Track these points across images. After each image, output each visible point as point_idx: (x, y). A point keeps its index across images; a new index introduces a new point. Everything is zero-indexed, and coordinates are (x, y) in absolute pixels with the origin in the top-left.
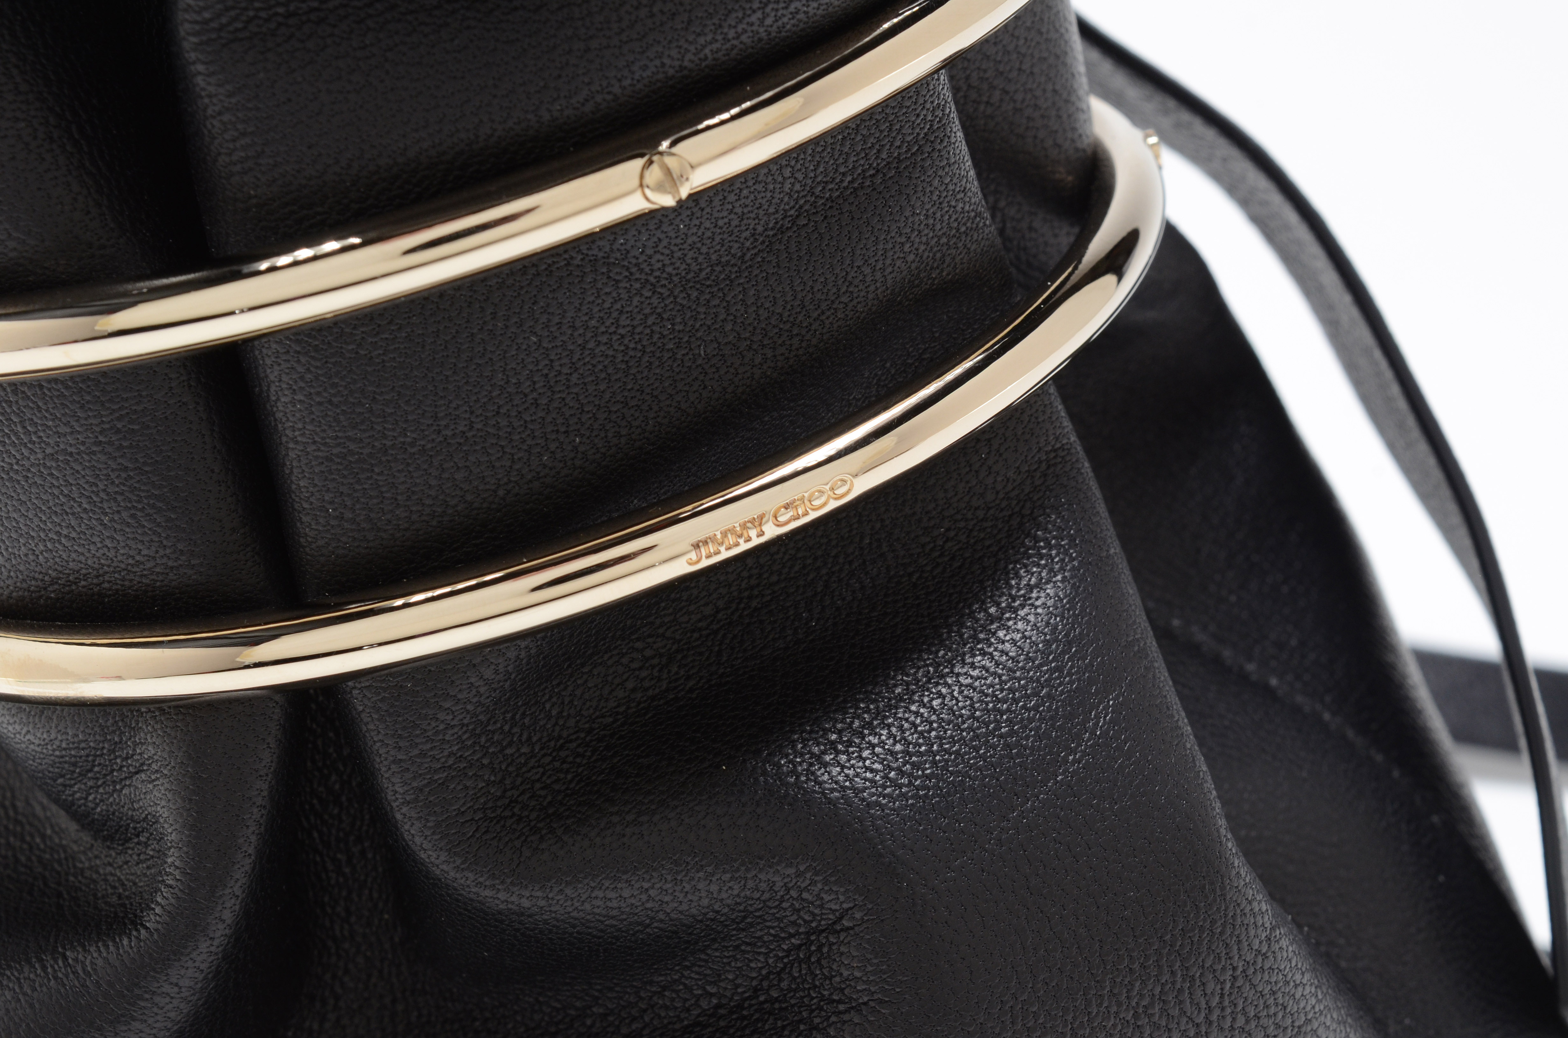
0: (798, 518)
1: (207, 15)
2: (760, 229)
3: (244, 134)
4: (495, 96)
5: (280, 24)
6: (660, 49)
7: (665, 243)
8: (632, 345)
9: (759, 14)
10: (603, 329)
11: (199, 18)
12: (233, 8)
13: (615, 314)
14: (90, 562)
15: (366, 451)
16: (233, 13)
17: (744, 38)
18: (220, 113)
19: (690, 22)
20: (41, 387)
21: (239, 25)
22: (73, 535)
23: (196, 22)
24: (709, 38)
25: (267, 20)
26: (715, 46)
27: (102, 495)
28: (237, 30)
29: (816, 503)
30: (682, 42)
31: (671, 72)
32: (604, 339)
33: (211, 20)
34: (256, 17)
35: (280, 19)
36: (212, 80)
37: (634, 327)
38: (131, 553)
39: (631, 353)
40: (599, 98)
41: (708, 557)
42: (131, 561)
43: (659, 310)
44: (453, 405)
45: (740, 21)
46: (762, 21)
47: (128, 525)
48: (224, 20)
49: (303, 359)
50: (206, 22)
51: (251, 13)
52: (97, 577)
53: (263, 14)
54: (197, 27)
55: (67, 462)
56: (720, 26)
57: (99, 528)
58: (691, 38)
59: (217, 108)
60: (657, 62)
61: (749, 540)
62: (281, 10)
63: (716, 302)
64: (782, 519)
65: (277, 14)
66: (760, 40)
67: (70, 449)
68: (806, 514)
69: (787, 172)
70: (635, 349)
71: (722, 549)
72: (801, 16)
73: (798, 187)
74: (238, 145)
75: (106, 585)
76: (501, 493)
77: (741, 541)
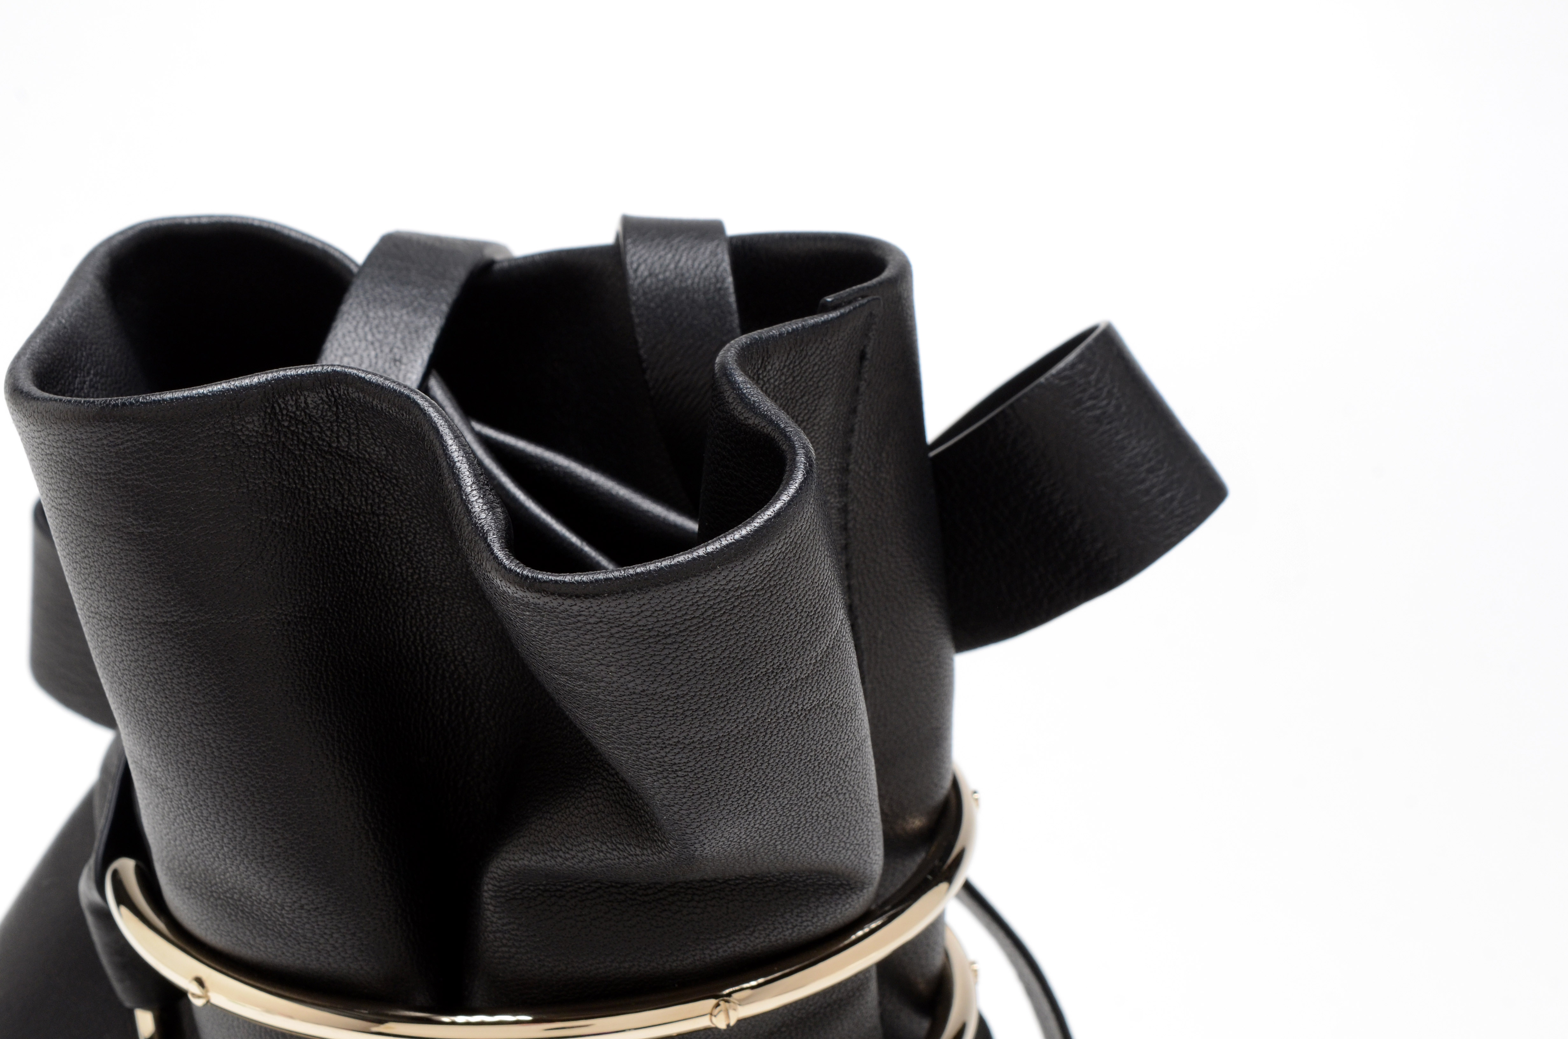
1: (503, 884)
4: (644, 954)
5: (539, 894)
6: (735, 943)
9: (790, 931)
11: (498, 884)
12: (517, 883)
16: (516, 885)
18: (495, 932)
19: (754, 931)
21: (518, 891)
23: (495, 885)
24: (762, 940)
25: (533, 891)
26: (764, 944)
28: (516, 894)
30: (747, 941)
33: (504, 887)
34: (528, 889)
35: (540, 892)
36: (496, 915)
40: (697, 963)
45: (780, 933)
48: (511, 888)
50: (501, 887)
51: (526, 887)
53: (532, 888)
54: (496, 888)
58: (752, 939)
59: (494, 929)
60: (732, 949)
62: (541, 887)
65: (539, 889)
74: (500, 950)
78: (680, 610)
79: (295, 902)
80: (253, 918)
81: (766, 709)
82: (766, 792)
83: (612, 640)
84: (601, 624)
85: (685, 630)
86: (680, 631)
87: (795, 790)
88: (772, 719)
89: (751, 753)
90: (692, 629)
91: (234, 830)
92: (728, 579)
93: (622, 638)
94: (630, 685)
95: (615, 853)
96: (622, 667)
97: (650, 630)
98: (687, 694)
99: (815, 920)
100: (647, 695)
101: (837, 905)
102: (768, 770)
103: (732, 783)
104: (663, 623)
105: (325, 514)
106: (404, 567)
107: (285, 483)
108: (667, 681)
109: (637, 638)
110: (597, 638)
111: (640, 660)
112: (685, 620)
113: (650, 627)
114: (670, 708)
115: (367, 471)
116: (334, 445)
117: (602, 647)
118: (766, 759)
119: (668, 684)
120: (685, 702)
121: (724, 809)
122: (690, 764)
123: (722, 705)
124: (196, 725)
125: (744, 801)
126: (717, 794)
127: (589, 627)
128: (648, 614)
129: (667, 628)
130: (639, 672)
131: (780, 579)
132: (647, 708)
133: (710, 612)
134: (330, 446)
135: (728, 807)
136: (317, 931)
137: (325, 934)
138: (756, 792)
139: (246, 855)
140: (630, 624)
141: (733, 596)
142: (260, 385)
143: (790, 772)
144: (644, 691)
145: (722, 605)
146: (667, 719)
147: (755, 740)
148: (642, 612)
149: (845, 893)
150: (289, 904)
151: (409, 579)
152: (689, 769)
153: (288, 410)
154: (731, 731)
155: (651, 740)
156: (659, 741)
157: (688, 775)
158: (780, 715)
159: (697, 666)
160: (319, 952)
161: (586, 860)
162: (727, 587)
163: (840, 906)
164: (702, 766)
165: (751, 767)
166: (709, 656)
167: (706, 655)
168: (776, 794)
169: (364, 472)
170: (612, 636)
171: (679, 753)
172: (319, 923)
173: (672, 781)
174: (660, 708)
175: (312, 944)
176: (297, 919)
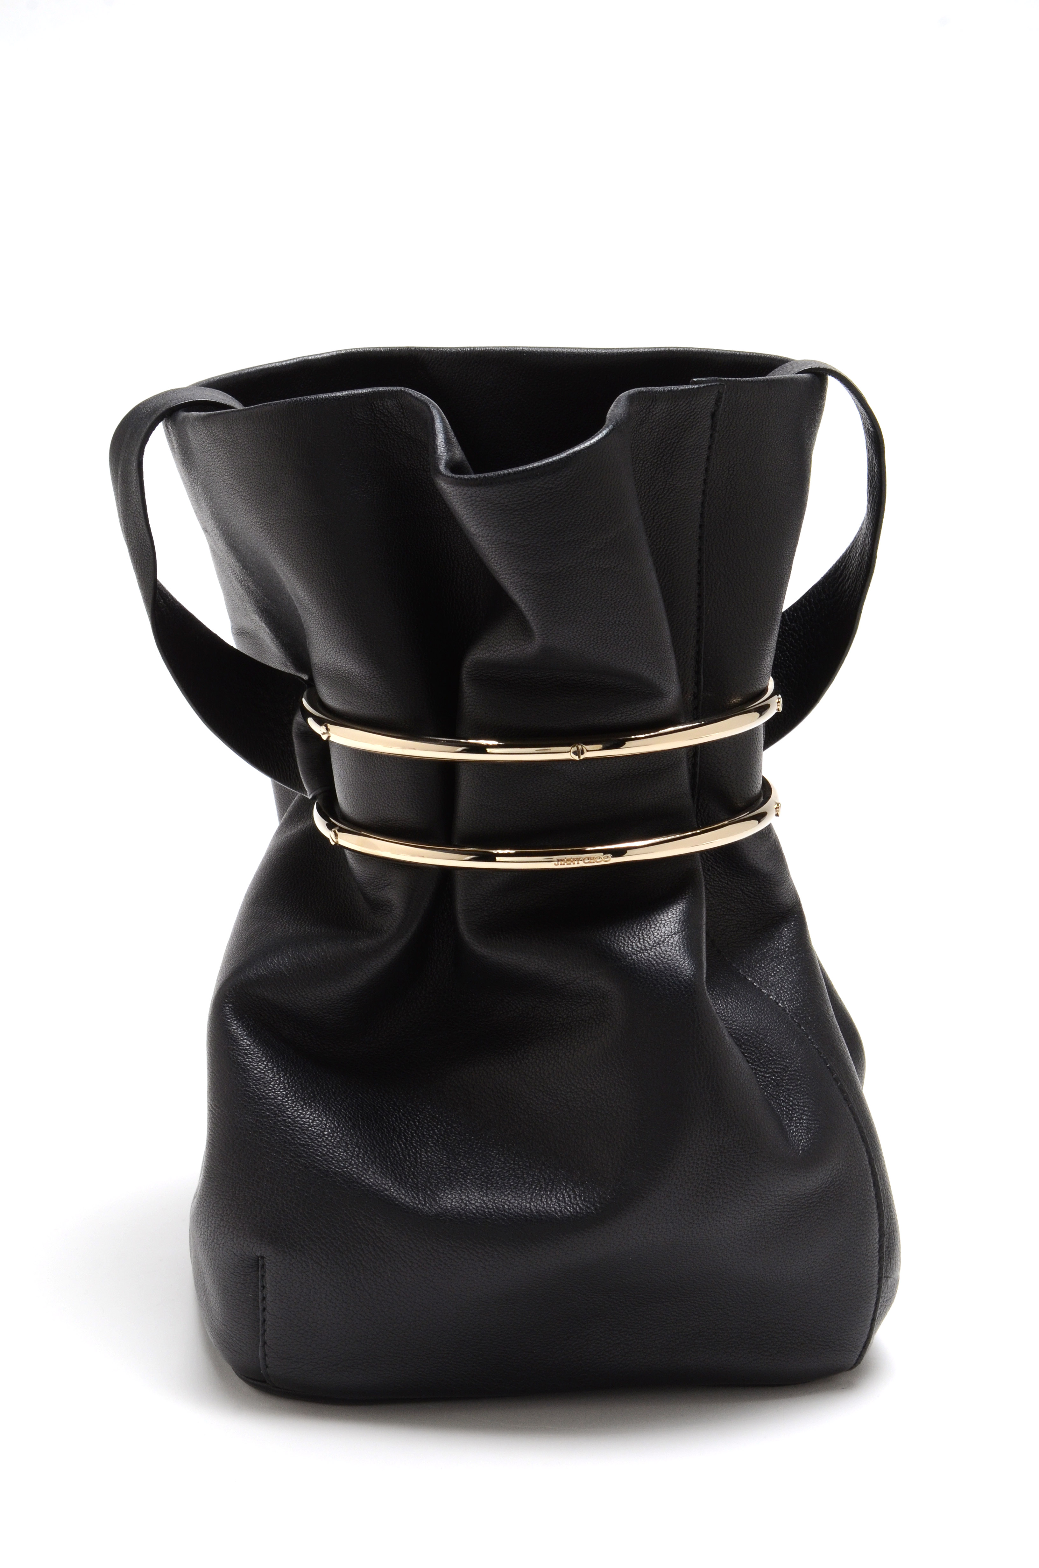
0: (591, 863)
1: (470, 670)
2: (609, 776)
3: (470, 705)
7: (578, 771)
8: (561, 798)
9: (620, 715)
10: (553, 791)
11: (467, 670)
12: (480, 668)
13: (557, 788)
14: (395, 816)
15: (477, 804)
16: (477, 672)
17: (614, 720)
18: (467, 698)
20: (397, 760)
22: (393, 806)
24: (603, 717)
25: (485, 675)
26: (604, 720)
27: (405, 796)
28: (476, 677)
29: (598, 860)
31: (590, 723)
32: (552, 794)
36: (468, 688)
37: (563, 793)
38: (408, 815)
39: (560, 800)
41: (561, 865)
42: (407, 818)
43: (571, 791)
44: (504, 798)
46: (621, 717)
47: (409, 806)
48: (473, 673)
49: (469, 772)
50: (469, 672)
51: (481, 673)
52: (395, 821)
53: (485, 673)
55: (398, 784)
56: (608, 715)
57: (401, 805)
59: (466, 696)
61: (574, 864)
62: (489, 674)
63: (590, 793)
64: (586, 861)
66: (619, 722)
67: (400, 780)
68: (594, 862)
69: (622, 763)
70: (561, 800)
71: (566, 864)
72: (634, 719)
73: (624, 768)
75: (397, 824)
76: (511, 829)
77: (572, 863)
78: (520, 496)
79: (371, 673)
80: (353, 686)
81: (575, 561)
82: (582, 611)
83: (489, 511)
84: (482, 502)
85: (524, 508)
86: (522, 508)
87: (600, 615)
88: (580, 568)
89: (569, 585)
90: (528, 507)
91: (343, 632)
92: (545, 481)
93: (493, 510)
94: (501, 537)
95: (514, 645)
96: (496, 527)
97: (506, 506)
98: (529, 545)
99: (635, 711)
100: (509, 544)
101: (647, 705)
102: (581, 598)
103: (559, 601)
104: (513, 502)
105: (398, 467)
106: (440, 503)
107: (377, 447)
108: (518, 536)
109: (500, 510)
110: (482, 510)
111: (503, 523)
112: (524, 502)
113: (506, 504)
114: (521, 552)
115: (420, 447)
116: (404, 430)
117: (485, 515)
118: (578, 591)
119: (519, 538)
120: (528, 549)
121: (556, 616)
122: (534, 586)
123: (549, 554)
124: (326, 572)
125: (568, 614)
126: (551, 606)
127: (477, 503)
128: (504, 496)
129: (515, 506)
130: (504, 530)
131: (577, 488)
132: (510, 552)
133: (537, 500)
134: (402, 431)
135: (559, 615)
136: (382, 691)
137: (385, 692)
138: (575, 610)
139: (348, 647)
140: (496, 502)
141: (549, 492)
142: (366, 394)
143: (595, 603)
144: (507, 541)
145: (544, 496)
146: (520, 558)
147: (570, 578)
148: (501, 495)
149: (652, 699)
150: (368, 675)
151: (443, 510)
152: (534, 589)
153: (379, 408)
154: (556, 570)
155: (514, 570)
156: (518, 571)
157: (534, 593)
158: (585, 567)
159: (533, 529)
160: (382, 703)
161: (503, 651)
162: (545, 486)
163: (649, 706)
164: (541, 588)
165: (570, 593)
166: (539, 525)
167: (537, 524)
168: (587, 614)
169: (419, 447)
170: (488, 509)
171: (528, 579)
172: (383, 686)
173: (527, 596)
174: (517, 551)
175: (378, 698)
176: (372, 684)
